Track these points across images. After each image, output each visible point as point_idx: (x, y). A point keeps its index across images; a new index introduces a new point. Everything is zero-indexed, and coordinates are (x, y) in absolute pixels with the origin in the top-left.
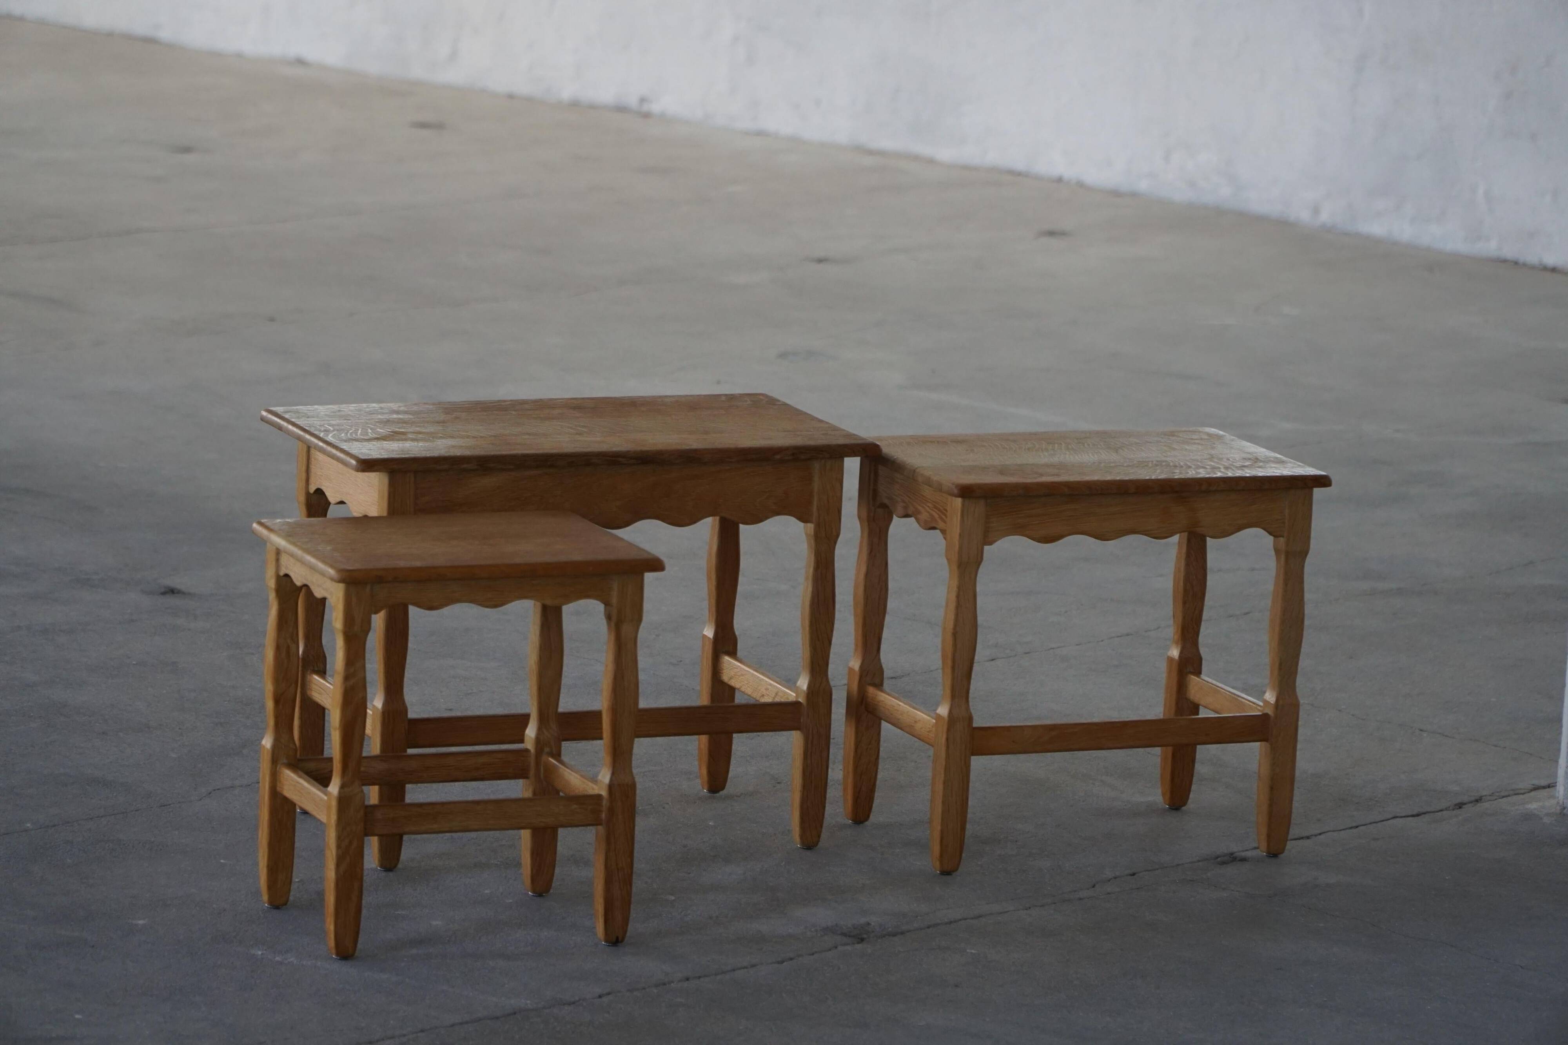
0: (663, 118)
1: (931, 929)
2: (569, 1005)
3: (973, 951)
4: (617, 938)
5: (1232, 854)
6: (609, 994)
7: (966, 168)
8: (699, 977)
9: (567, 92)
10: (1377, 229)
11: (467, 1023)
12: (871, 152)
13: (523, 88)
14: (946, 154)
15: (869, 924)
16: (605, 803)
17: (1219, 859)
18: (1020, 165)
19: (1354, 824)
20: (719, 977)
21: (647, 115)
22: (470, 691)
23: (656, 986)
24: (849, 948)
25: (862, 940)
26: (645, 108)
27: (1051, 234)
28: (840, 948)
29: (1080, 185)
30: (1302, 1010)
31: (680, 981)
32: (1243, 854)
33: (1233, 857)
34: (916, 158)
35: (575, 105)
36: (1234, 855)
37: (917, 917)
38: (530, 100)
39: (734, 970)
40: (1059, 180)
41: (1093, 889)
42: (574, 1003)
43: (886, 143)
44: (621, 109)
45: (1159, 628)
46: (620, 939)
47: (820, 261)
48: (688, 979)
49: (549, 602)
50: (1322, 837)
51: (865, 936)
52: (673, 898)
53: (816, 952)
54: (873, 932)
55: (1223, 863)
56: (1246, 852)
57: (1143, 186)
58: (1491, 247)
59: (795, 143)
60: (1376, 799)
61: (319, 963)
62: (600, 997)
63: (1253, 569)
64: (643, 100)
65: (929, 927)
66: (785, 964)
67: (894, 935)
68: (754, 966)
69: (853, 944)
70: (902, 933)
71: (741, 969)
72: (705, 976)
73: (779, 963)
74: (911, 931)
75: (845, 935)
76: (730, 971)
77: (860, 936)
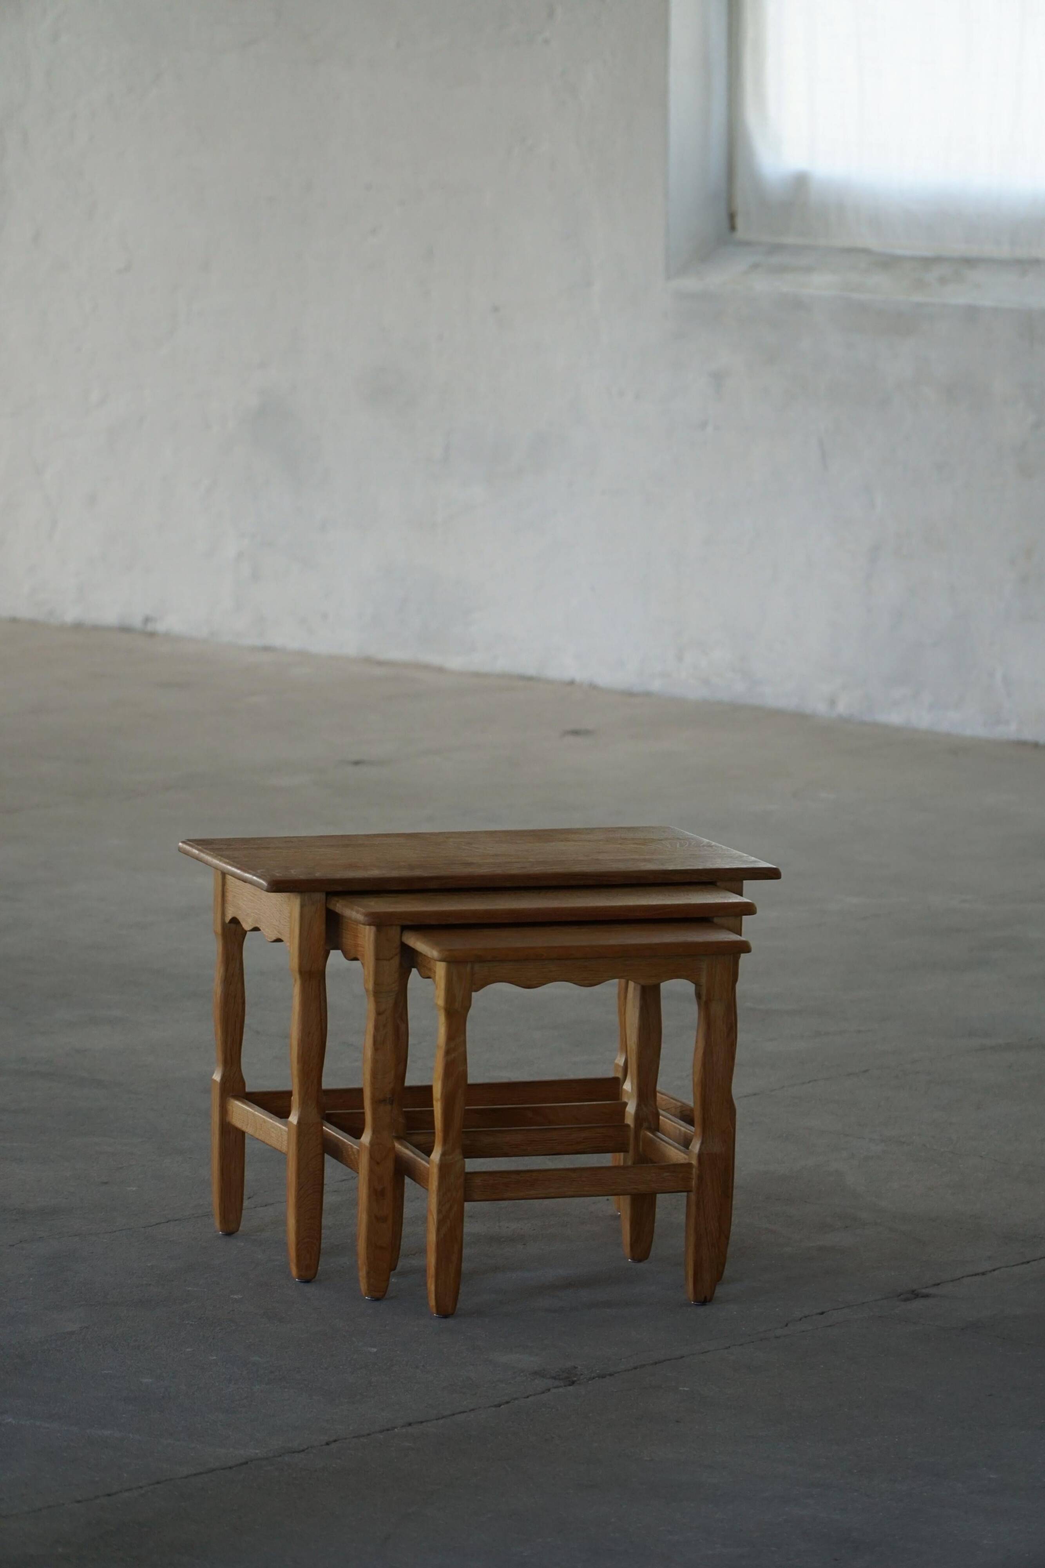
0: (168, 637)
1: (638, 1370)
2: (299, 1452)
3: (685, 1389)
4: (705, 1297)
5: (913, 1291)
6: (335, 1441)
7: (477, 675)
8: (422, 1422)
9: (71, 614)
10: (895, 718)
11: (201, 1473)
12: (380, 663)
13: (25, 611)
14: (455, 662)
15: (576, 1368)
16: (695, 1171)
17: (902, 1296)
18: (531, 671)
19: (1025, 1260)
20: (441, 1422)
21: (152, 635)
22: (120, 1166)
23: (381, 1432)
24: (562, 1390)
25: (573, 1383)
26: (150, 627)
27: (576, 733)
28: (553, 1391)
29: (593, 687)
30: (1023, 1432)
31: (403, 1426)
32: (924, 1291)
33: (916, 1294)
34: (428, 667)
35: (78, 627)
36: (916, 1292)
37: (621, 1359)
38: (33, 623)
39: (453, 1415)
40: (572, 683)
41: (786, 1328)
42: (303, 1451)
44: (125, 629)
45: (783, 1087)
47: (357, 763)
48: (410, 1424)
50: (996, 1272)
51: (575, 1379)
53: (531, 1395)
54: (582, 1374)
55: (907, 1299)
56: (927, 1289)
57: (656, 686)
58: (1010, 731)
59: (304, 656)
60: (1041, 1236)
61: (38, 1423)
62: (327, 1444)
63: (859, 1032)
64: (147, 620)
65: (635, 1368)
66: (502, 1406)
67: (604, 1377)
68: (473, 1410)
69: (565, 1386)
70: (611, 1375)
71: (460, 1413)
72: (427, 1421)
73: (496, 1406)
74: (618, 1372)
75: (554, 1378)
76: (450, 1415)
77: (570, 1379)
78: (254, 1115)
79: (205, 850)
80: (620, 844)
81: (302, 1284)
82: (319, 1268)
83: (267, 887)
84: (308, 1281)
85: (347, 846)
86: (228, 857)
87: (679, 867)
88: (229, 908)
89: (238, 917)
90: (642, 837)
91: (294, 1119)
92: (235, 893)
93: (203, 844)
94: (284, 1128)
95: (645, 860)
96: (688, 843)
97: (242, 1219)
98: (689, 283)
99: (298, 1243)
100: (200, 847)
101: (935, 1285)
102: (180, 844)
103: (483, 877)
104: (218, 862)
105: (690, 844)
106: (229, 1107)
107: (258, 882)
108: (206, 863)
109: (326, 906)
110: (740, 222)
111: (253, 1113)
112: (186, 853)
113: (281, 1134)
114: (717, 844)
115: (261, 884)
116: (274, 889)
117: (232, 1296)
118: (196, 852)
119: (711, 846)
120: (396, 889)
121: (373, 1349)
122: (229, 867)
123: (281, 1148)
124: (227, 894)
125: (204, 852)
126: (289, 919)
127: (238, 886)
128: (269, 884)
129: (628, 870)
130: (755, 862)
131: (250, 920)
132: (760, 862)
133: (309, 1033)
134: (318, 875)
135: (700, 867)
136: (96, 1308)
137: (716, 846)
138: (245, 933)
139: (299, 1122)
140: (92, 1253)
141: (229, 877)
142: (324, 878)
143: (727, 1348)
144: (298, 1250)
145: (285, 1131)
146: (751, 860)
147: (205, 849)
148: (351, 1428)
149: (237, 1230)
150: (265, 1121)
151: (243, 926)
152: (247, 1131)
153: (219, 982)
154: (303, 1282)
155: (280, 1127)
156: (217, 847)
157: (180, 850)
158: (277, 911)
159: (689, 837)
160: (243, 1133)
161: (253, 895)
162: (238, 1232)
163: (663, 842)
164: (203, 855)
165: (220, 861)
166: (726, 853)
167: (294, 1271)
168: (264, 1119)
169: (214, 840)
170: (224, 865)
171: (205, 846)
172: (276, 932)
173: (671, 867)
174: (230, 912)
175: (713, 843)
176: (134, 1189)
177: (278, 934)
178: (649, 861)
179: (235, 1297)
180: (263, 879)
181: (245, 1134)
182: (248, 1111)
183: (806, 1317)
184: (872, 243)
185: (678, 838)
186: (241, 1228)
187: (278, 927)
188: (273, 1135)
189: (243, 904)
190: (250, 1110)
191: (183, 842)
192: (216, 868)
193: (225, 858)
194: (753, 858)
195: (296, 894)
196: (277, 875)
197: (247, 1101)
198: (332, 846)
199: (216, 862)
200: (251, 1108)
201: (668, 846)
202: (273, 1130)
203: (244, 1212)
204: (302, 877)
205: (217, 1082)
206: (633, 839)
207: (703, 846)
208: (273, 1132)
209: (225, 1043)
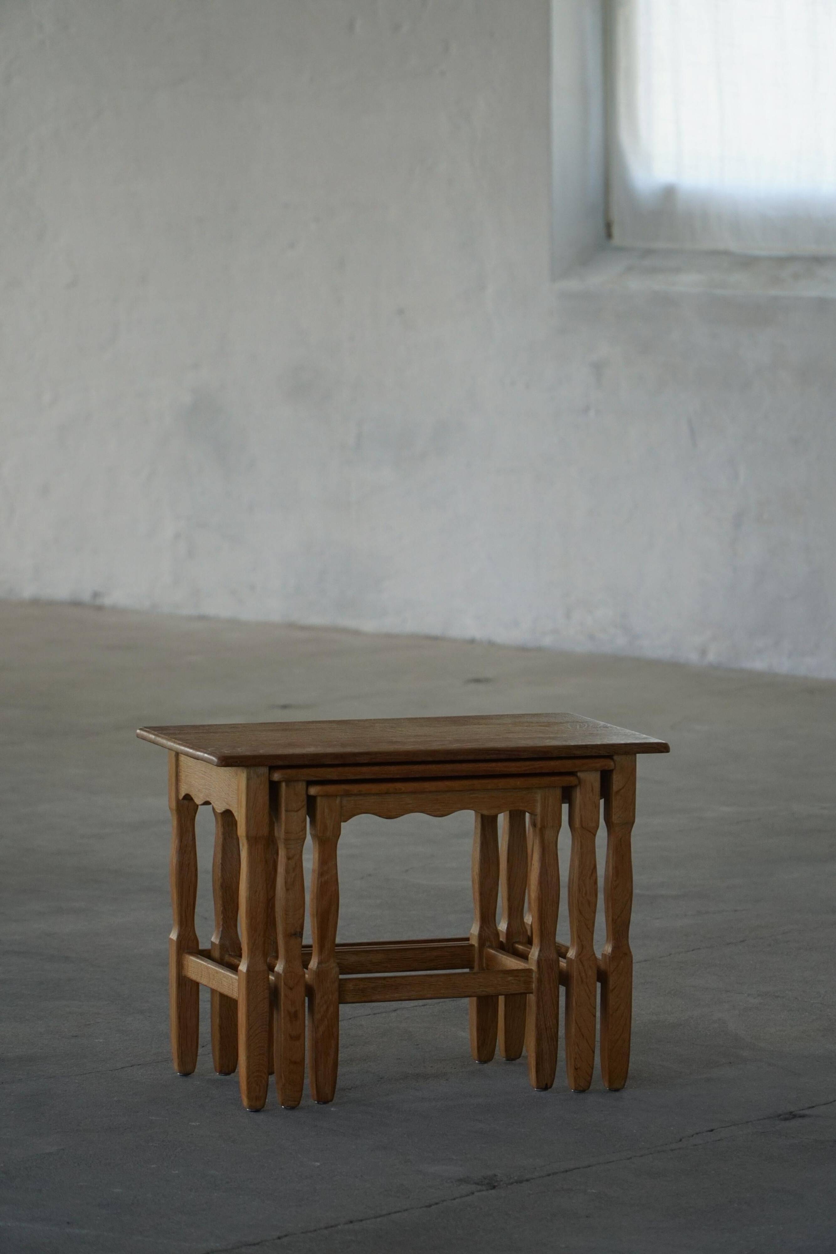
0: (115, 609)
1: (551, 1176)
2: (254, 1245)
3: (594, 1191)
4: (547, 1084)
5: (791, 1113)
6: (286, 1236)
8: (362, 1220)
9: (28, 591)
12: (303, 628)
14: (369, 626)
15: (495, 1175)
16: (535, 976)
17: (782, 1117)
18: (436, 630)
20: (378, 1220)
21: (100, 608)
22: (88, 1023)
23: (326, 1228)
24: (484, 1193)
25: (494, 1187)
26: (98, 601)
27: (477, 681)
28: (476, 1194)
29: (491, 644)
31: (345, 1224)
32: (802, 1112)
33: (793, 1115)
34: (345, 631)
35: (35, 602)
36: (793, 1113)
37: (535, 1168)
39: (390, 1214)
40: (472, 641)
41: (681, 1142)
42: (258, 1244)
43: (315, 620)
44: (76, 604)
45: (670, 954)
46: (549, 1085)
48: (351, 1222)
49: (485, 812)
51: (496, 1184)
52: (318, 1164)
53: (457, 1198)
54: (501, 1181)
55: (786, 1119)
56: (804, 1111)
57: (547, 641)
59: (234, 623)
61: (23, 1225)
62: (279, 1238)
64: (96, 595)
65: (549, 1175)
66: (433, 1207)
67: (521, 1182)
68: (406, 1210)
69: (487, 1190)
70: (527, 1180)
71: (395, 1212)
72: (366, 1219)
73: (427, 1207)
74: (534, 1179)
75: (477, 1184)
76: (386, 1215)
77: (492, 1184)
78: (208, 968)
79: (160, 735)
80: (526, 726)
81: (252, 1113)
82: (267, 1100)
83: (217, 762)
84: (257, 1111)
85: (286, 730)
86: (180, 739)
87: (580, 743)
88: (182, 786)
89: (191, 794)
90: (546, 721)
91: (243, 967)
92: (188, 772)
93: (160, 730)
94: (234, 976)
95: (550, 738)
96: (586, 725)
97: (197, 1063)
98: (573, 284)
99: (248, 1077)
100: (156, 733)
101: (810, 1108)
102: (138, 731)
103: (407, 753)
104: (172, 744)
105: (588, 726)
106: (185, 962)
107: (209, 759)
108: (163, 746)
109: (269, 778)
110: (616, 231)
111: (206, 966)
112: (144, 739)
113: (232, 982)
114: (612, 726)
115: (212, 760)
116: (223, 764)
117: (190, 1123)
118: (152, 737)
119: (607, 727)
120: (330, 763)
121: (316, 1163)
122: (183, 748)
123: (232, 994)
124: (180, 774)
125: (159, 736)
126: (236, 792)
127: (191, 766)
128: (219, 758)
129: (535, 745)
130: (646, 738)
131: (201, 795)
132: (650, 738)
133: (256, 891)
134: (262, 752)
135: (599, 743)
136: (71, 1134)
137: (611, 727)
138: (198, 806)
139: (248, 970)
140: (66, 1091)
141: (182, 758)
142: (268, 754)
143: (628, 1159)
144: (249, 1083)
145: (236, 980)
146: (643, 737)
147: (161, 733)
148: (300, 1226)
149: (193, 1071)
150: (217, 972)
151: (195, 801)
152: (201, 982)
153: (175, 852)
154: (253, 1111)
155: (231, 976)
156: (171, 732)
157: (138, 736)
158: (226, 785)
159: (587, 720)
160: (197, 984)
161: (204, 773)
162: (194, 1073)
163: (564, 724)
164: (159, 740)
165: (174, 742)
166: (621, 731)
167: (245, 1102)
168: (216, 970)
169: (168, 727)
170: (178, 746)
171: (160, 732)
172: (225, 804)
173: (573, 743)
174: (183, 789)
175: (609, 725)
176: (101, 1040)
177: (227, 805)
178: (554, 738)
179: (193, 1124)
180: (214, 756)
181: (199, 986)
182: (201, 964)
183: (697, 1134)
184: (733, 246)
185: (578, 722)
186: (196, 1070)
187: (227, 799)
188: (225, 984)
189: (195, 781)
190: (204, 963)
191: (140, 729)
192: (170, 749)
193: (178, 740)
194: (644, 736)
195: (243, 768)
196: (226, 752)
197: (199, 956)
198: (272, 730)
199: (170, 744)
200: (205, 962)
201: (569, 727)
202: (225, 979)
203: (198, 1057)
204: (248, 753)
205: (174, 940)
206: (537, 723)
207: (600, 727)
208: (224, 981)
209: (180, 905)
